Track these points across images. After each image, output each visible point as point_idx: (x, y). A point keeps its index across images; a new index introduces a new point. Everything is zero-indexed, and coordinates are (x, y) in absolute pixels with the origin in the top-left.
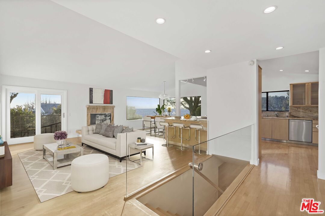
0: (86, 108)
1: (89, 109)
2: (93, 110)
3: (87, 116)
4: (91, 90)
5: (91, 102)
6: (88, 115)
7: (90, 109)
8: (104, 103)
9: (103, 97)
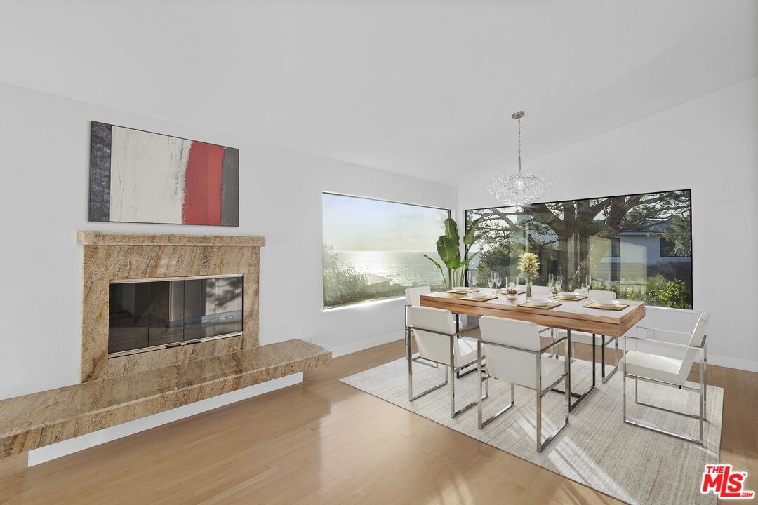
0: (81, 251)
1: (102, 253)
2: (133, 259)
3: (86, 298)
4: (100, 136)
5: (99, 209)
6: (88, 290)
7: (109, 255)
8: (189, 219)
9: (181, 184)
